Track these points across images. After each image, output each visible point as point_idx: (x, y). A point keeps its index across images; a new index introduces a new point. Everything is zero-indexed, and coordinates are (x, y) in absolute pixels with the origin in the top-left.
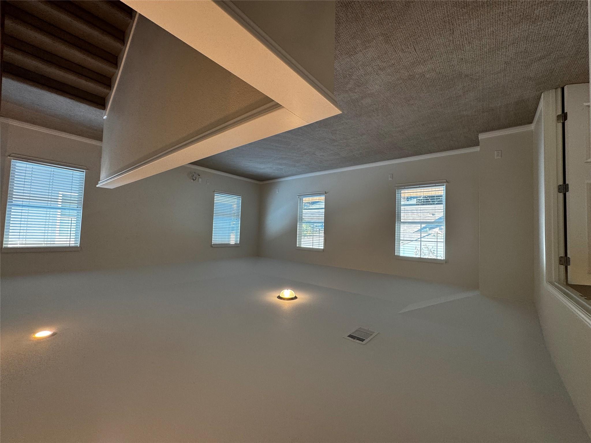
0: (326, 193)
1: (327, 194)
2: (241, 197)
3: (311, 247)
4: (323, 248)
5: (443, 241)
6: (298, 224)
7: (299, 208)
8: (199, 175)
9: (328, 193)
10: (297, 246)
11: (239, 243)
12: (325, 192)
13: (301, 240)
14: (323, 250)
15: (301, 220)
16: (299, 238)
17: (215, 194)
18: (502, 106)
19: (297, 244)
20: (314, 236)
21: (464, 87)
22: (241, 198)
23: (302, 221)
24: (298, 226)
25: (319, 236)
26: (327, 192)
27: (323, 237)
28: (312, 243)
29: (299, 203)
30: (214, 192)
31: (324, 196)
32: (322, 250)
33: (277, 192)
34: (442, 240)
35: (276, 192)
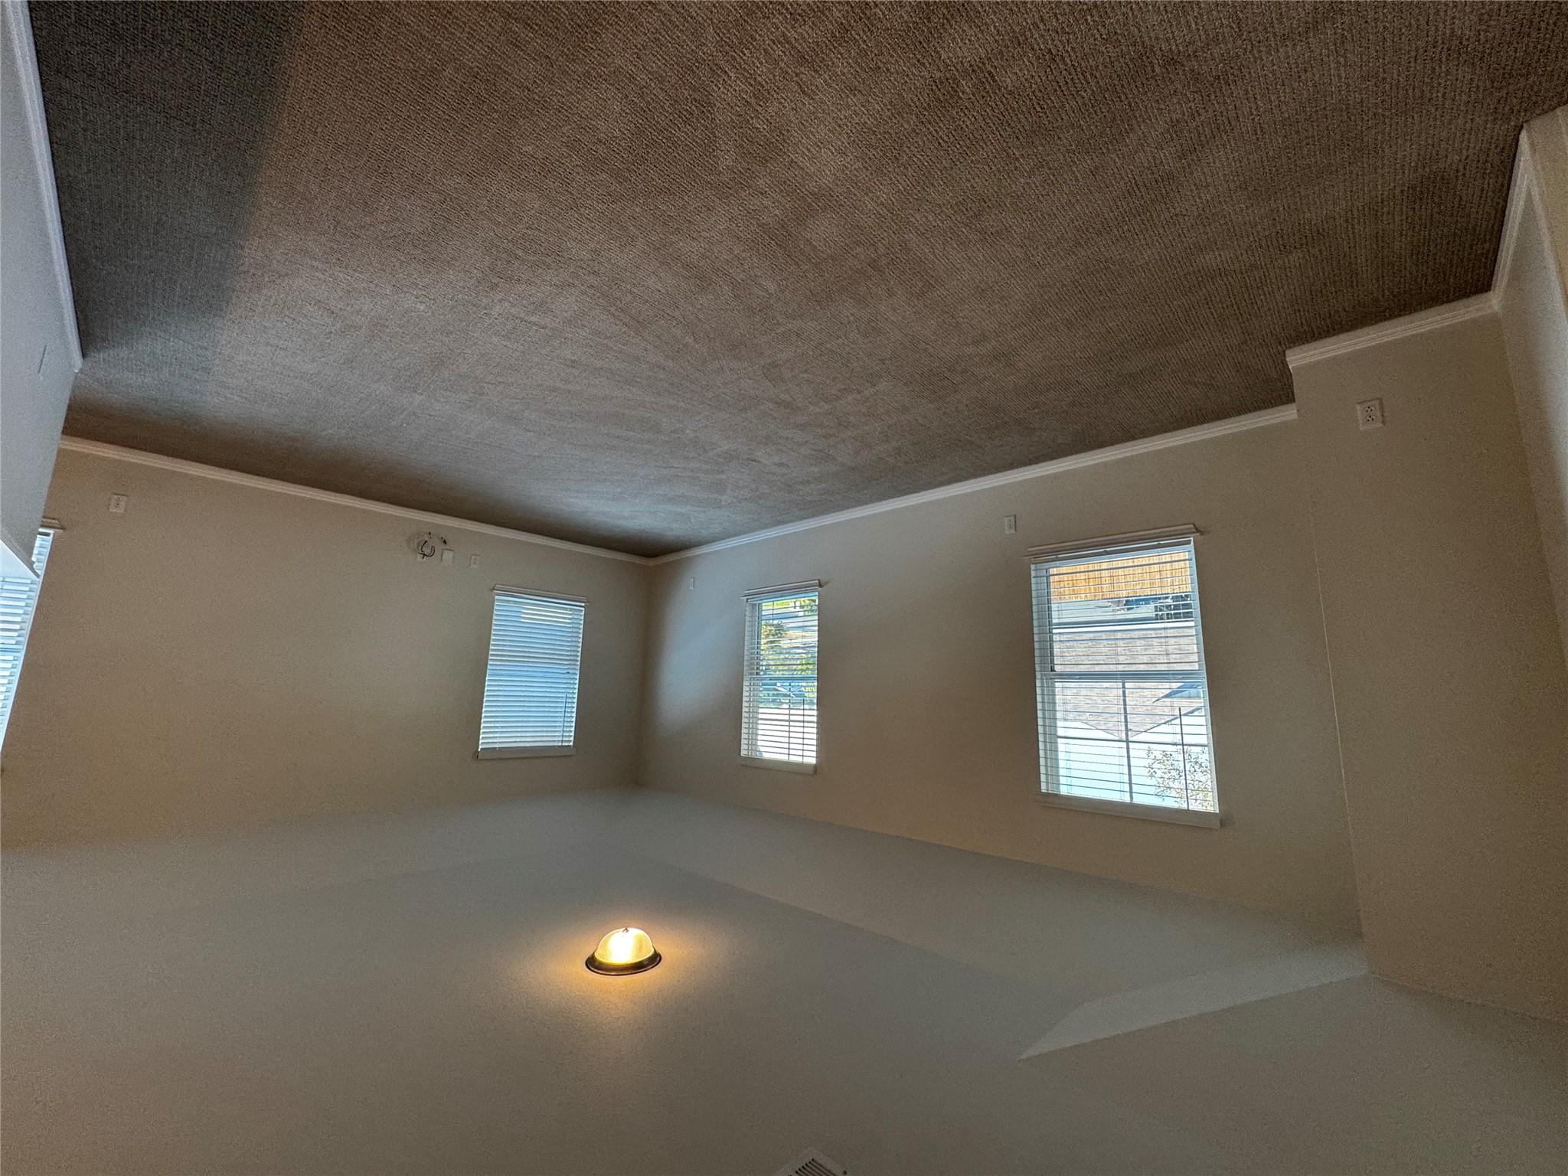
0: (820, 585)
1: (825, 587)
2: (583, 604)
3: (785, 758)
4: (813, 761)
5: (1206, 743)
6: (746, 683)
7: (750, 634)
8: (445, 542)
9: (827, 583)
10: (743, 753)
11: (571, 744)
12: (819, 580)
13: (757, 735)
14: (816, 769)
15: (755, 671)
16: (749, 728)
17: (497, 597)
18: (1356, 213)
19: (743, 747)
20: (792, 724)
21: (1175, 123)
22: (583, 609)
23: (757, 674)
24: (745, 689)
25: (803, 722)
26: (823, 580)
27: (815, 725)
28: (787, 746)
29: (747, 618)
30: (494, 589)
31: (817, 594)
32: (812, 769)
33: (692, 588)
34: (1204, 740)
35: (688, 587)
